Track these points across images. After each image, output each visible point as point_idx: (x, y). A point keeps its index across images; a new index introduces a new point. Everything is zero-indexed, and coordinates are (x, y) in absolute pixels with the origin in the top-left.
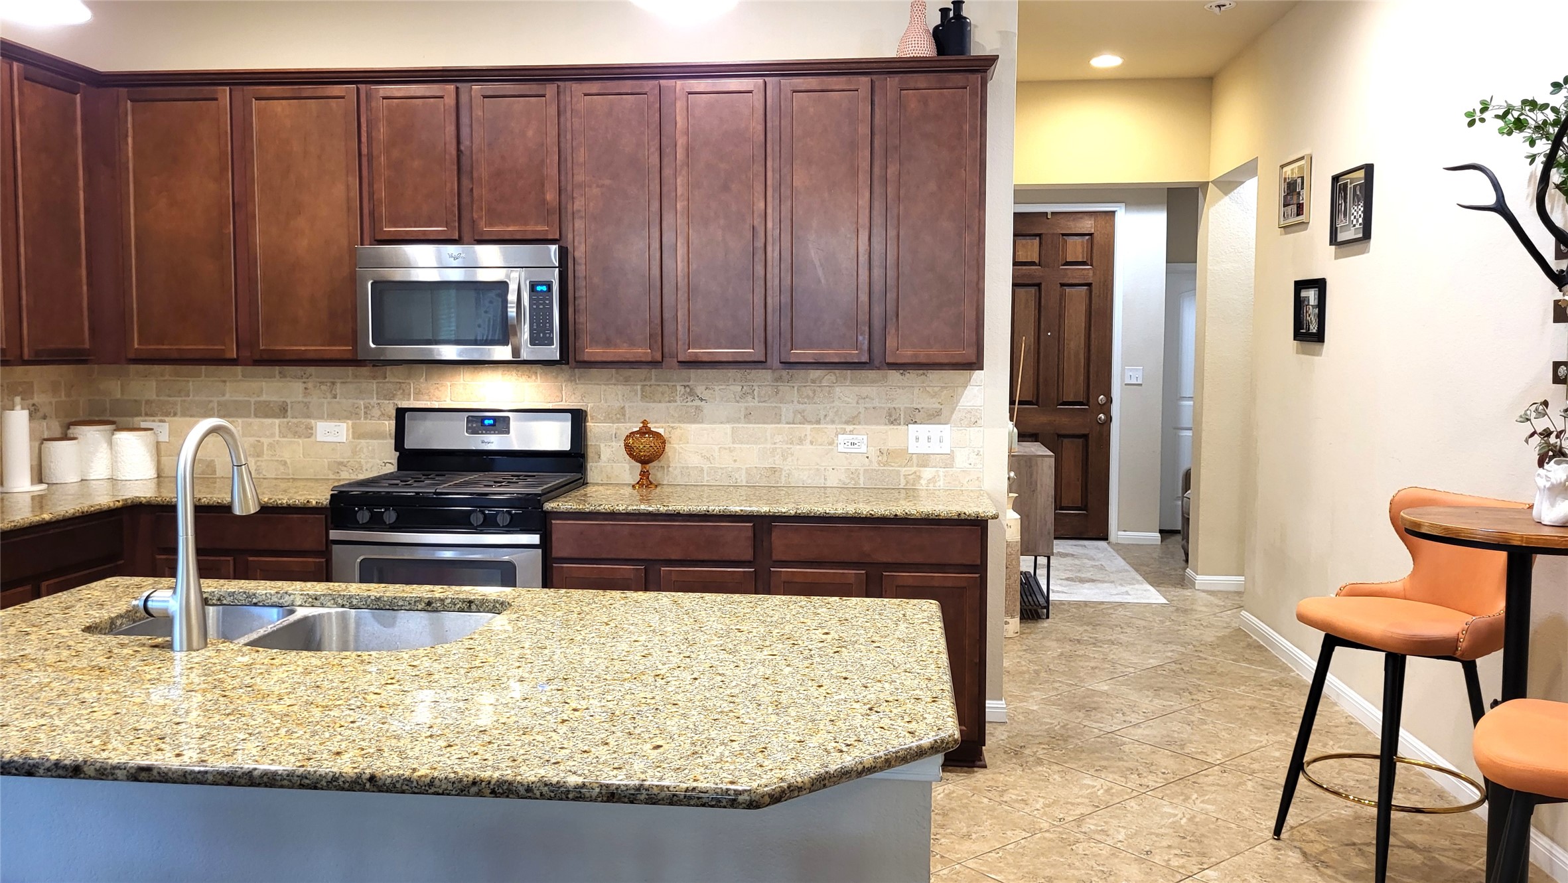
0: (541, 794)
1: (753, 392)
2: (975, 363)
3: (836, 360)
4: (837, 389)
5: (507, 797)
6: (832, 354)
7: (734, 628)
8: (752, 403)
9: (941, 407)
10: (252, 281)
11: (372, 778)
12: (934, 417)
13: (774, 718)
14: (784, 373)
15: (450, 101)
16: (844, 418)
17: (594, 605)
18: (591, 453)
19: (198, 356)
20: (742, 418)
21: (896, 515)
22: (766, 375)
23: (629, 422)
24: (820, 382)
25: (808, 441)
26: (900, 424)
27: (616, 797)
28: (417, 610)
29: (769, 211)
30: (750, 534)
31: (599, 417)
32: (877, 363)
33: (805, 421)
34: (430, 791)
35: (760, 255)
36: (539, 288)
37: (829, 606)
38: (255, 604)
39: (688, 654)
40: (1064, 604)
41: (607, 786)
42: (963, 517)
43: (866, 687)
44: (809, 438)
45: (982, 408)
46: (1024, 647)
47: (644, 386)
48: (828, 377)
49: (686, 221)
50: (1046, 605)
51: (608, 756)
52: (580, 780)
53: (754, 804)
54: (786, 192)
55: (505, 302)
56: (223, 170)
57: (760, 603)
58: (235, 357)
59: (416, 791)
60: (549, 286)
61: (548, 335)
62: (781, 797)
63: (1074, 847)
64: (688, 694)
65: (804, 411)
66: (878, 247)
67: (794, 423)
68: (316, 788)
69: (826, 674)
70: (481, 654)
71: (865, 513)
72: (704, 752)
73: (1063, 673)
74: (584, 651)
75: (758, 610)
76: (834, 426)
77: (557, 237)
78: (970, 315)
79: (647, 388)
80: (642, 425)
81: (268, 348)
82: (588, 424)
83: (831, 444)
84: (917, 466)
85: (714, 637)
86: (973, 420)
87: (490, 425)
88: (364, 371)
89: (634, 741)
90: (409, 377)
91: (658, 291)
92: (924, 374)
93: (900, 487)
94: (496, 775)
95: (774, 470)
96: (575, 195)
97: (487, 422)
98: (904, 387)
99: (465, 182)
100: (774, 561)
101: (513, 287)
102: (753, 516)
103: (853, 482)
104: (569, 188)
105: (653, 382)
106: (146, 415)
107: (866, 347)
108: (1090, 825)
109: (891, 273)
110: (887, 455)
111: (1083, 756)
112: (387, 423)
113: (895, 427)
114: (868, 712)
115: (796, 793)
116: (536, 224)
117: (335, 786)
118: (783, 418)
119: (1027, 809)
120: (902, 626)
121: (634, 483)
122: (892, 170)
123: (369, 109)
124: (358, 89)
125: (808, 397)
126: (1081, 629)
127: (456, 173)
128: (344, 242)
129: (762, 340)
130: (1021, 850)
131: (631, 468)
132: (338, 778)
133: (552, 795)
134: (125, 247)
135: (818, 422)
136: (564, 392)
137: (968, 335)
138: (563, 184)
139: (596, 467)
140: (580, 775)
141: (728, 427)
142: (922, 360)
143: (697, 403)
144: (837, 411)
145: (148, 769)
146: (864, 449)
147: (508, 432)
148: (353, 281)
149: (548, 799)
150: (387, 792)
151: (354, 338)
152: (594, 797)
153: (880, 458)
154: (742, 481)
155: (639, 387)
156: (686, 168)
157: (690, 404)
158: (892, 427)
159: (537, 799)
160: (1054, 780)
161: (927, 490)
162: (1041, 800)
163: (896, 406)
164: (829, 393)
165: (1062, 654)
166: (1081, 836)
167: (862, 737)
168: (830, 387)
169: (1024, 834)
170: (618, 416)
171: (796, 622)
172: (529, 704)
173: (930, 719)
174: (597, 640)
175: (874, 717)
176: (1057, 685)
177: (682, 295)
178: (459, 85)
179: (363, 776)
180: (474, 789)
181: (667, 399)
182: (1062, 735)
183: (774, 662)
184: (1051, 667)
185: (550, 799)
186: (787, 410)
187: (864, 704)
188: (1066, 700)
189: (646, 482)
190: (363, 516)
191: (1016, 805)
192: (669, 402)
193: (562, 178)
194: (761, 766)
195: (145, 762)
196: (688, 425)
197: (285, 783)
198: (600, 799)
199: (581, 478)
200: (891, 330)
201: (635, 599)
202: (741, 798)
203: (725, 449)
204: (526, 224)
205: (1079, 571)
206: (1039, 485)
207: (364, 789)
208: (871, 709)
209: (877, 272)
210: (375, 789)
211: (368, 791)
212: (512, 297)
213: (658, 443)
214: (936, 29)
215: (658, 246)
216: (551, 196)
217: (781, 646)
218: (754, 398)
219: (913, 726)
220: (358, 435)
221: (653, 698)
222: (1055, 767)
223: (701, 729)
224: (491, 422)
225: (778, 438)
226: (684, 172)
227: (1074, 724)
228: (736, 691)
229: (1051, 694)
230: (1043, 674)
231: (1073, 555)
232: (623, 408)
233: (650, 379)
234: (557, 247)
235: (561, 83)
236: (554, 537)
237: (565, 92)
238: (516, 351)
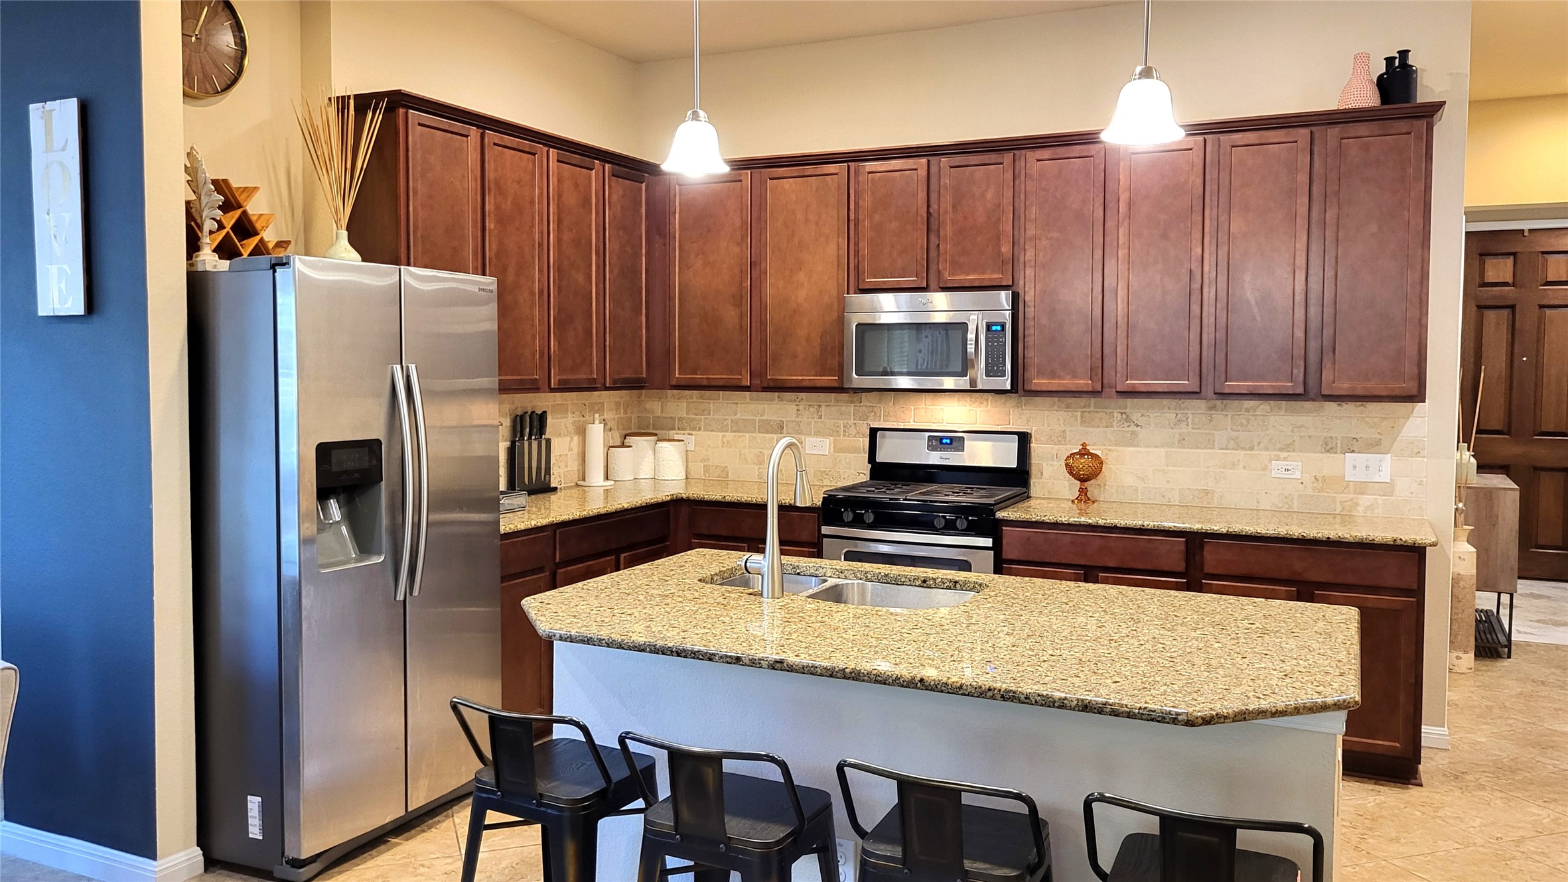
0: (1036, 701)
1: (1187, 419)
2: (1416, 396)
3: (1271, 392)
4: (1272, 418)
5: (1012, 701)
6: (1266, 386)
7: (1172, 614)
8: (1185, 429)
9: (1379, 437)
10: (763, 324)
11: (922, 680)
12: (1373, 446)
13: (1206, 674)
14: (1218, 403)
15: (922, 172)
16: (1279, 446)
17: (1054, 590)
18: (1034, 470)
19: (722, 383)
20: (1176, 443)
21: (1329, 538)
22: (1199, 405)
23: (1069, 444)
24: (1255, 411)
25: (1241, 466)
26: (1336, 453)
27: (1089, 708)
28: (915, 586)
29: (1206, 256)
30: (1183, 548)
31: (1042, 439)
32: (1312, 394)
33: (1238, 447)
34: (960, 692)
35: (1196, 296)
36: (994, 328)
37: (1255, 605)
38: (798, 574)
39: (1134, 628)
40: (1531, 646)
41: (1082, 700)
42: (1399, 542)
43: (1284, 662)
44: (1242, 463)
45: (1426, 439)
46: (1478, 684)
47: (1083, 412)
48: (1264, 407)
49: (1127, 266)
50: (1506, 643)
51: (1081, 684)
52: (1063, 695)
53: (1190, 722)
54: (1223, 238)
55: (966, 339)
56: (744, 237)
57: (1194, 598)
58: (749, 384)
59: (951, 691)
60: (1003, 326)
61: (1001, 368)
62: (1211, 721)
63: (1509, 863)
64: (1137, 654)
65: (1237, 438)
66: (1315, 286)
67: (1227, 449)
68: (885, 684)
69: (1250, 650)
70: (974, 616)
71: (1296, 534)
72: (1152, 688)
73: (1520, 711)
74: (1052, 620)
75: (1192, 603)
76: (1268, 453)
77: (1010, 283)
78: (1412, 351)
79: (1087, 414)
80: (1081, 447)
81: (773, 377)
82: (1032, 445)
83: (1263, 469)
84: (1354, 493)
85: (1155, 619)
86: (1416, 450)
87: (946, 443)
88: (844, 396)
89: (1099, 677)
90: (880, 401)
91: (1100, 330)
92: (1362, 405)
93: (1336, 512)
94: (1004, 686)
95: (1206, 492)
96: (1026, 247)
97: (944, 441)
98: (1341, 418)
99: (933, 238)
100: (1207, 574)
101: (972, 327)
102: (1186, 532)
103: (1287, 506)
104: (1022, 241)
105: (1092, 409)
106: (679, 429)
107: (1301, 379)
108: (1530, 846)
109: (1328, 311)
110: (1321, 481)
111: (1531, 787)
112: (861, 439)
113: (1331, 455)
114: (1284, 677)
115: (1222, 720)
116: (993, 272)
117: (898, 684)
118: (1216, 443)
119: (1463, 826)
120: (1321, 624)
121: (1073, 498)
122: (1331, 214)
123: (857, 182)
124: (848, 166)
125: (1242, 425)
126: (1548, 671)
127: (926, 232)
128: (834, 292)
129: (1197, 372)
130: (1451, 858)
131: (1071, 485)
132: (899, 678)
133: (1044, 703)
134: (671, 298)
135: (1252, 449)
136: (1011, 417)
137: (1410, 369)
138: (1016, 237)
139: (1038, 483)
140: (1063, 692)
141: (1162, 451)
142: (1360, 392)
143: (1133, 428)
144: (1271, 439)
145: (781, 662)
146: (1297, 475)
147: (963, 450)
148: (841, 322)
149: (1040, 705)
150: (931, 690)
151: (841, 371)
152: (1073, 707)
153: (1315, 484)
154: (1175, 500)
155: (1079, 414)
156: (1127, 221)
157: (1126, 429)
158: (1328, 454)
159: (1032, 704)
160: (1496, 804)
161: (1364, 516)
162: (1479, 820)
163: (1333, 436)
164: (1263, 421)
165: (1521, 693)
166: (1518, 855)
167: (1277, 691)
168: (1264, 416)
169: (1456, 846)
170: (1059, 438)
171: (1225, 614)
172: (1018, 649)
173: (1335, 686)
174: (1061, 614)
175: (1288, 680)
176: (1510, 722)
177: (1122, 333)
178: (930, 158)
179: (916, 679)
180: (990, 694)
181: (1105, 425)
182: (1510, 767)
183: (1206, 639)
184: (1507, 704)
185: (1042, 705)
186: (1220, 437)
187: (1281, 672)
188: (1520, 736)
189: (1084, 497)
190: (848, 516)
191: (1452, 821)
192: (1107, 427)
193: (1016, 233)
194: (1196, 700)
195: (778, 657)
196: (1124, 448)
197: (866, 678)
198: (1077, 709)
199: (1026, 492)
200: (1327, 364)
201: (1087, 588)
202: (1180, 718)
203: (1159, 471)
204: (983, 274)
205: (1555, 614)
206: (1500, 519)
207: (916, 687)
208: (1286, 675)
209: (1313, 310)
210: (923, 688)
211: (919, 688)
212: (971, 336)
213: (1096, 464)
214: (1380, 78)
215: (1100, 289)
216: (1005, 249)
217: (1211, 629)
218: (1187, 425)
219: (1321, 688)
220: (838, 449)
221: (1110, 653)
222: (1500, 795)
223: (1148, 675)
224: (948, 441)
225: (1211, 463)
226: (1126, 224)
227: (1525, 759)
228: (1175, 655)
229: (1503, 729)
230: (1496, 711)
231: (1548, 597)
232: (1064, 431)
233: (1089, 406)
234: (1011, 292)
235: (1017, 152)
236: (1004, 541)
237: (1020, 158)
238: (973, 382)
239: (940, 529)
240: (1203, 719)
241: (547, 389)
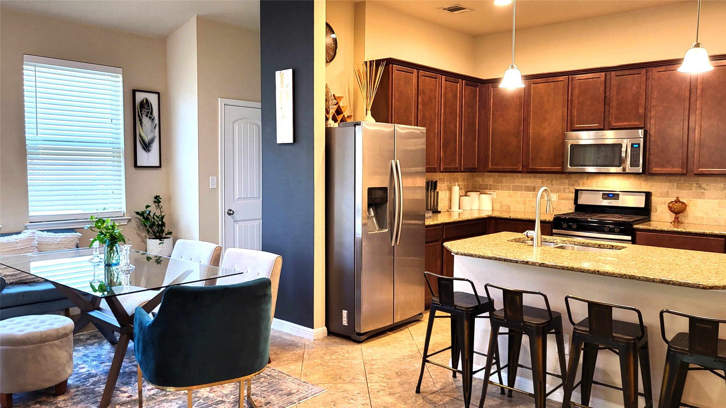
0: (643, 279)
5: (633, 279)
7: (707, 259)
10: (528, 145)
11: (598, 271)
15: (603, 79)
18: (653, 209)
19: (509, 170)
20: (724, 198)
23: (671, 197)
27: (664, 282)
30: (723, 243)
31: (657, 195)
34: (613, 276)
36: (635, 146)
38: (546, 242)
39: (688, 262)
41: (661, 279)
47: (677, 183)
49: (700, 118)
51: (662, 275)
52: (654, 277)
53: (704, 288)
55: (621, 151)
56: (521, 109)
58: (521, 170)
59: (609, 275)
60: (639, 145)
61: (637, 163)
62: (713, 288)
68: (584, 272)
72: (691, 278)
77: (643, 126)
79: (679, 184)
80: (676, 199)
81: (532, 167)
82: (652, 198)
85: (699, 260)
87: (611, 196)
88: (564, 176)
89: (669, 274)
90: (580, 178)
91: (686, 146)
94: (630, 274)
96: (651, 110)
97: (610, 195)
99: (607, 107)
101: (624, 146)
102: (725, 235)
104: (649, 107)
106: (489, 189)
112: (571, 194)
115: (718, 288)
116: (635, 121)
117: (588, 272)
121: (671, 221)
123: (572, 84)
124: (568, 77)
127: (603, 104)
128: (561, 131)
131: (671, 216)
132: (589, 270)
134: (488, 135)
136: (642, 185)
138: (647, 106)
139: (655, 215)
141: (717, 201)
143: (702, 191)
145: (544, 264)
147: (618, 199)
148: (564, 144)
150: (602, 275)
151: (563, 164)
152: (657, 282)
154: (722, 223)
155: (675, 184)
156: (701, 97)
157: (699, 191)
159: (641, 280)
170: (666, 195)
177: (697, 148)
178: (607, 72)
180: (624, 276)
181: (688, 189)
185: (645, 281)
189: (677, 221)
190: (565, 225)
193: (646, 104)
194: (708, 281)
195: (542, 262)
196: (698, 200)
197: (576, 270)
198: (659, 282)
199: (648, 218)
202: (700, 286)
203: (715, 210)
204: (631, 122)
207: (596, 274)
210: (599, 274)
212: (624, 149)
213: (683, 206)
215: (687, 128)
216: (641, 111)
220: (560, 199)
224: (612, 195)
226: (700, 99)
232: (668, 192)
233: (681, 181)
234: (643, 130)
235: (648, 68)
236: (637, 238)
237: (649, 71)
238: (624, 169)
239: (607, 232)
240: (709, 286)
241: (439, 171)
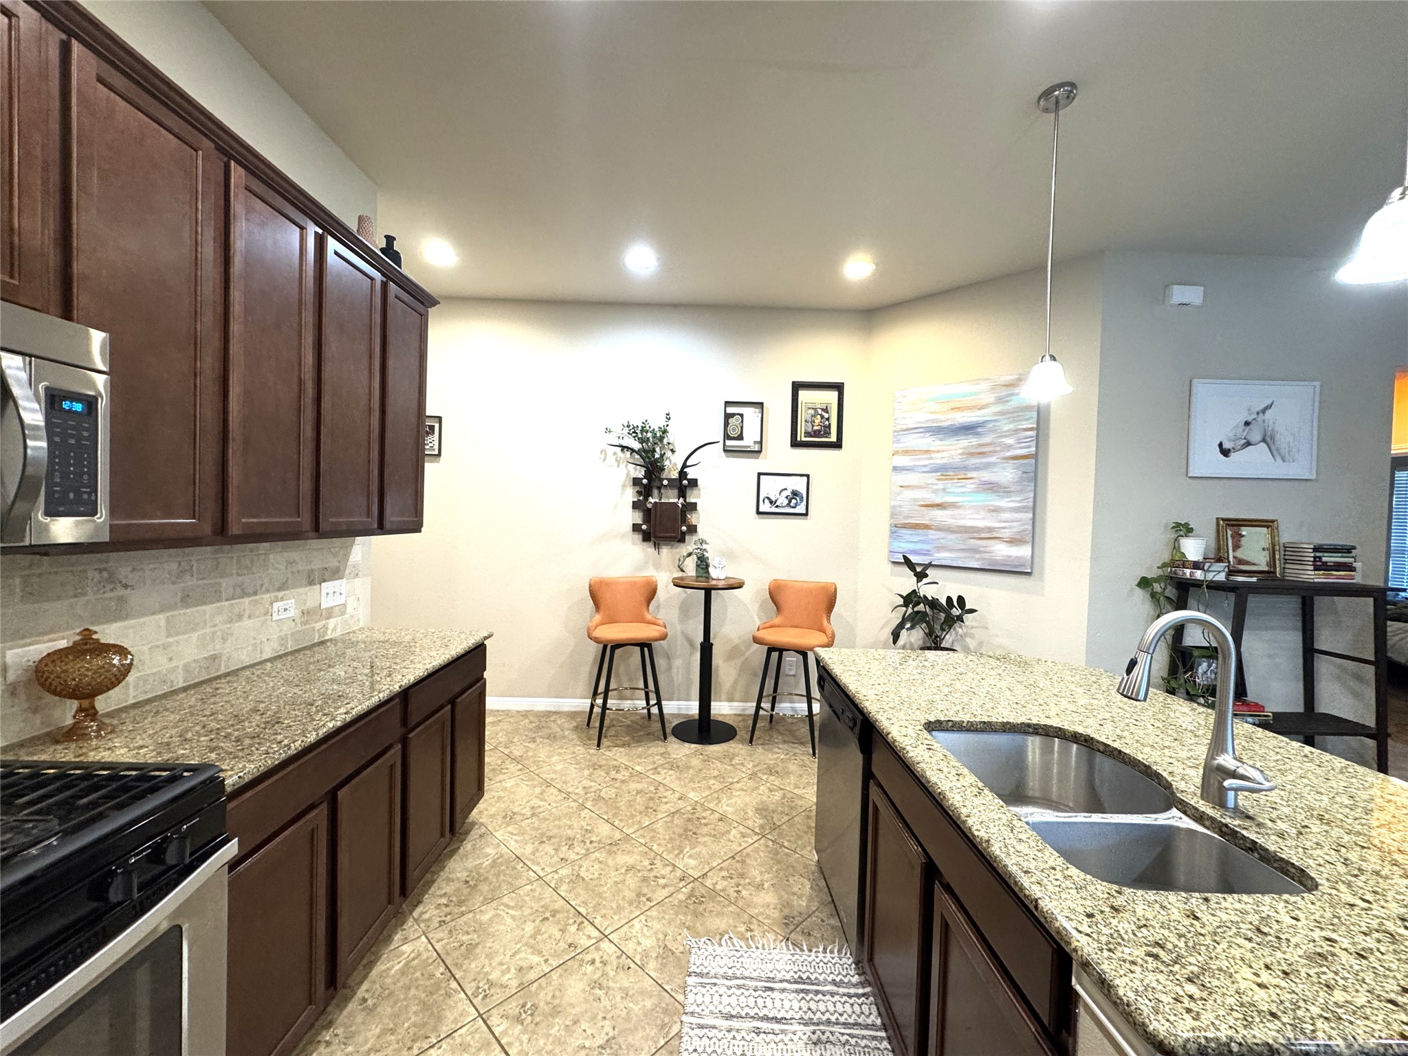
4: (271, 556)
8: (190, 582)
9: (339, 565)
12: (336, 574)
16: (277, 585)
20: (179, 602)
25: (246, 616)
26: (315, 584)
33: (245, 594)
44: (247, 612)
48: (265, 545)
65: (243, 584)
67: (233, 599)
76: (269, 595)
79: (35, 579)
83: (266, 614)
84: (326, 619)
93: (315, 641)
95: (214, 658)
103: (283, 648)
105: (43, 569)
110: (306, 615)
113: (313, 588)
118: (222, 594)
125: (247, 567)
135: (255, 593)
141: (161, 618)
143: (121, 592)
144: (271, 579)
146: (293, 613)
153: (303, 619)
154: (178, 683)
158: (310, 587)
163: (317, 568)
164: (265, 561)
168: (265, 555)
181: (72, 593)
186: (226, 584)
192: (75, 596)
203: (158, 647)
218: (192, 576)
225: (218, 619)
233: (41, 564)
